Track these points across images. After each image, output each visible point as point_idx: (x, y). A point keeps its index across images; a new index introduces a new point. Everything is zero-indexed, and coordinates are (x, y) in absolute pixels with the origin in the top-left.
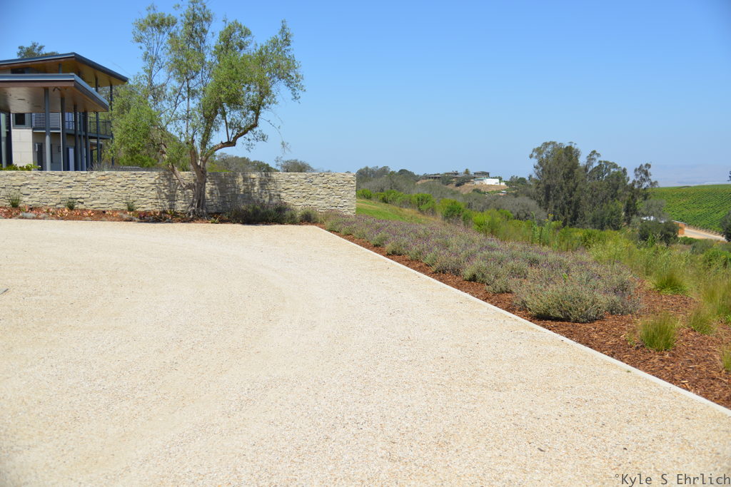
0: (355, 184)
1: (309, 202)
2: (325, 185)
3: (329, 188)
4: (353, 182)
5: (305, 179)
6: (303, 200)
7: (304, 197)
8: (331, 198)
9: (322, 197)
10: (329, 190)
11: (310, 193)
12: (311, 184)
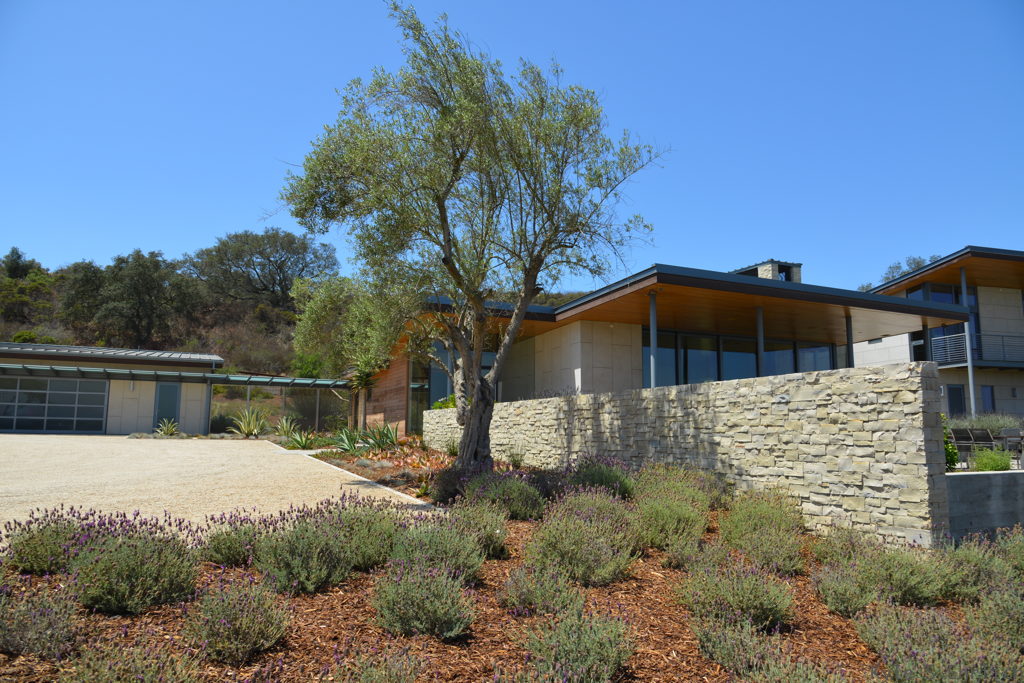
0: (918, 405)
1: (784, 466)
2: (822, 412)
3: (835, 422)
4: (910, 397)
5: (772, 394)
6: (769, 459)
7: (771, 450)
8: (843, 456)
9: (813, 450)
10: (835, 428)
11: (785, 438)
12: (785, 409)
